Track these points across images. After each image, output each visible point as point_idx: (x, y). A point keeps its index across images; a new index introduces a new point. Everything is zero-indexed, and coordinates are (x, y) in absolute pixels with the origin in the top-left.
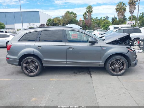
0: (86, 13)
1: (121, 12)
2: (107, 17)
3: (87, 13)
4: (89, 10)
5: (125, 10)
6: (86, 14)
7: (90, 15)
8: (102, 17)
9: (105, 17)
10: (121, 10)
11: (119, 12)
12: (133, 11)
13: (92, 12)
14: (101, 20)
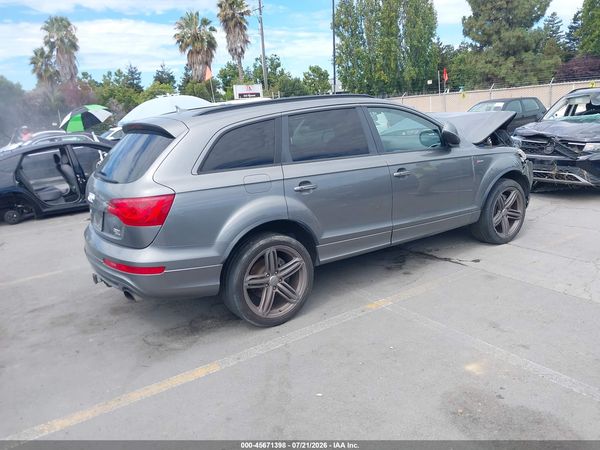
0: (43, 53)
1: (198, 53)
2: (132, 73)
3: (51, 51)
4: (62, 38)
5: (212, 45)
6: (49, 57)
7: (71, 62)
8: (110, 73)
9: (125, 72)
10: (198, 45)
11: (191, 52)
12: (240, 50)
13: (74, 46)
14: (107, 83)
